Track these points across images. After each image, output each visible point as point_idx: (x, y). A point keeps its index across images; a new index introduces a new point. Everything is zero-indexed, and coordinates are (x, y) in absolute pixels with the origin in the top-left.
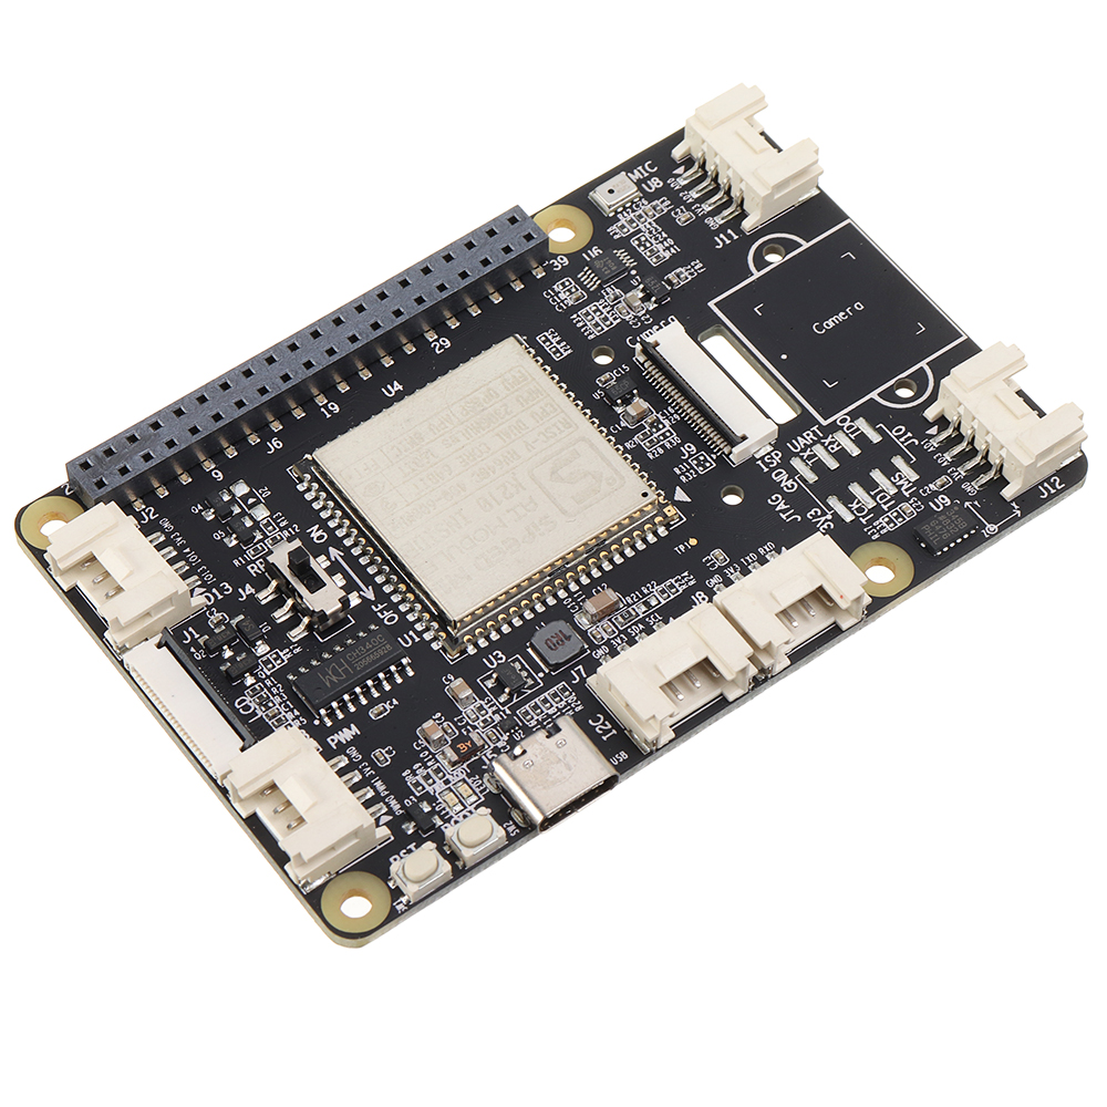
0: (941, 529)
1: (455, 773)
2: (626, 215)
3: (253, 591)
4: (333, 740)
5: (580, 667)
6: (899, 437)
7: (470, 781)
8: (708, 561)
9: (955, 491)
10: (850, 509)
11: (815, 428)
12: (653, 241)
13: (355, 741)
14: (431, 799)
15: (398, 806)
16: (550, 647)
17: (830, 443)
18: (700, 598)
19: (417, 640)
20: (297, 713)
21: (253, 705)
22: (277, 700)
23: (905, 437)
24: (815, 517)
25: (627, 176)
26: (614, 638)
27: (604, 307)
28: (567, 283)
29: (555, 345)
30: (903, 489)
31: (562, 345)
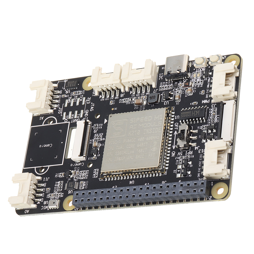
0: (73, 83)
1: (193, 81)
2: (57, 198)
3: (195, 147)
4: (208, 102)
5: (154, 92)
7: (192, 78)
8: (114, 103)
9: (64, 93)
10: (82, 100)
11: (72, 122)
12: (58, 188)
13: (205, 99)
14: (202, 78)
15: (209, 79)
16: (155, 97)
17: (72, 117)
18: (122, 95)
19: (176, 116)
20: (210, 112)
21: (216, 119)
22: (211, 117)
23: (60, 110)
24: (89, 102)
25: (48, 208)
26: (143, 95)
27: (80, 177)
28: (81, 188)
29: (96, 173)
30: (70, 99)
31: (94, 172)
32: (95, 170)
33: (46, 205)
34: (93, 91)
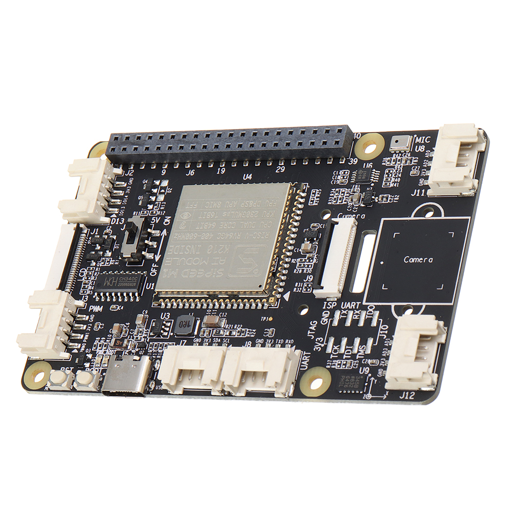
0: (347, 382)
1: (110, 351)
2: (397, 156)
4: (92, 308)
5: (186, 341)
6: (382, 330)
8: (266, 331)
9: (374, 370)
10: (333, 347)
11: (358, 303)
12: (393, 176)
13: (97, 314)
15: (83, 349)
16: (180, 325)
17: (357, 314)
18: (248, 344)
19: (152, 288)
20: (93, 288)
21: (85, 275)
22: (93, 278)
23: (384, 332)
24: (318, 341)
25: (416, 138)
26: (206, 338)
27: (347, 193)
28: (346, 173)
29: (315, 197)
30: (359, 354)
31: (317, 199)
32: (316, 204)
33: (419, 144)
34: (307, 363)
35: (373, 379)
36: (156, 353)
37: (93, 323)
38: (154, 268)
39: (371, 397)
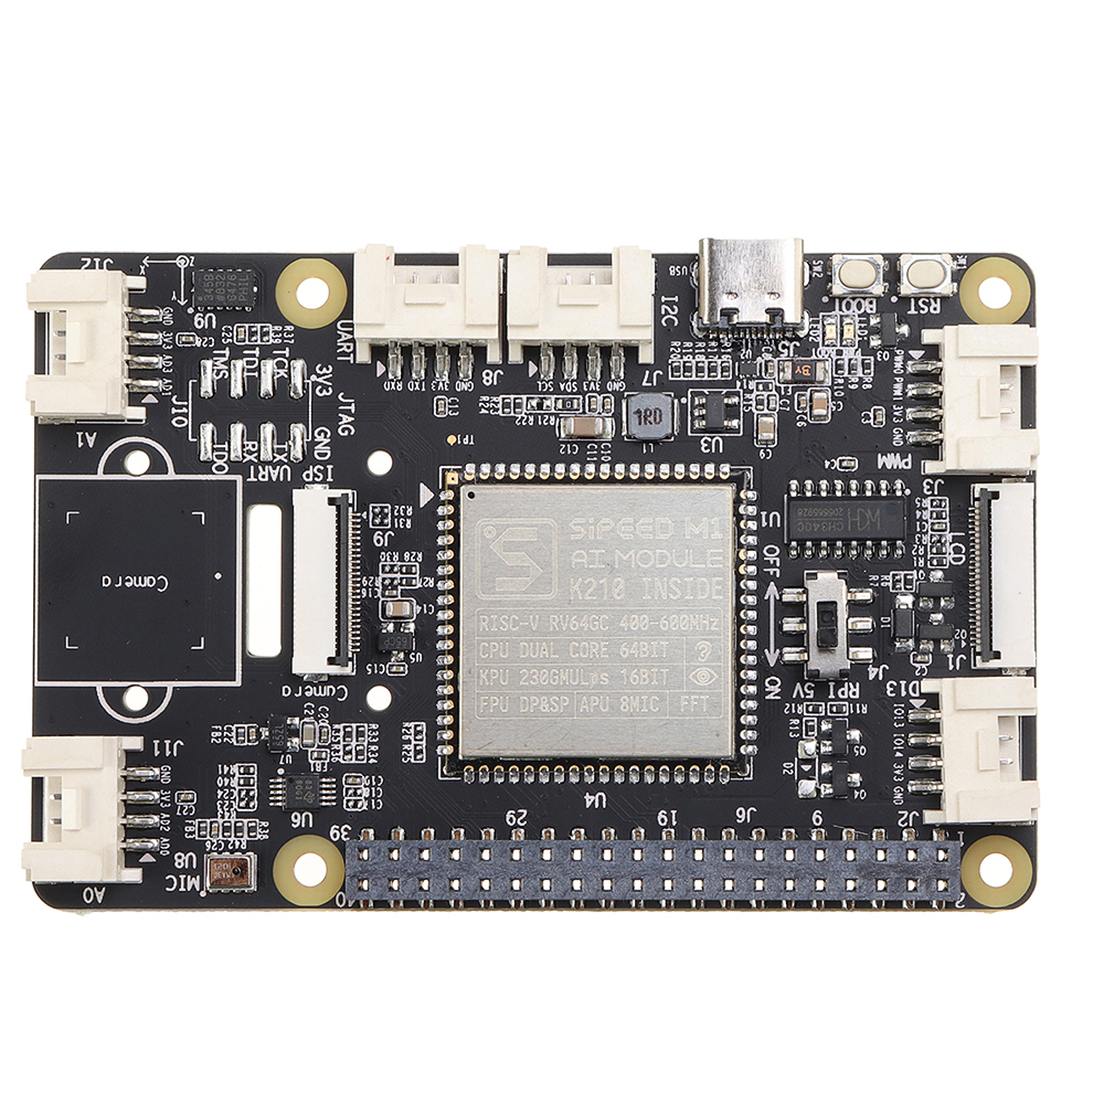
0: (231, 287)
1: (826, 357)
2: (237, 844)
3: (870, 668)
4: (906, 464)
5: (644, 384)
6: (186, 415)
7: (820, 339)
8: (454, 410)
9: (183, 322)
10: (289, 374)
11: (252, 479)
12: (236, 793)
13: (889, 449)
14: (864, 346)
15: (897, 359)
17: (250, 453)
18: (489, 378)
19: (763, 514)
20: (918, 513)
21: (949, 549)
22: (926, 539)
23: (179, 411)
24: (325, 387)
25: (202, 889)
26: (595, 391)
27: (338, 751)
28: (351, 804)
29: (413, 742)
30: (226, 359)
31: (407, 737)
32: (407, 725)
33: (190, 872)
34: (340, 337)
35: (182, 303)
36: (711, 353)
37: (890, 425)
38: (774, 566)
39: (177, 262)
